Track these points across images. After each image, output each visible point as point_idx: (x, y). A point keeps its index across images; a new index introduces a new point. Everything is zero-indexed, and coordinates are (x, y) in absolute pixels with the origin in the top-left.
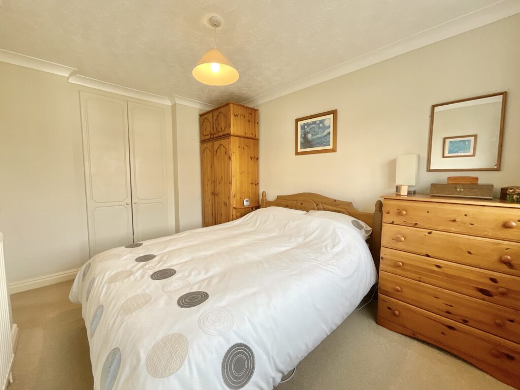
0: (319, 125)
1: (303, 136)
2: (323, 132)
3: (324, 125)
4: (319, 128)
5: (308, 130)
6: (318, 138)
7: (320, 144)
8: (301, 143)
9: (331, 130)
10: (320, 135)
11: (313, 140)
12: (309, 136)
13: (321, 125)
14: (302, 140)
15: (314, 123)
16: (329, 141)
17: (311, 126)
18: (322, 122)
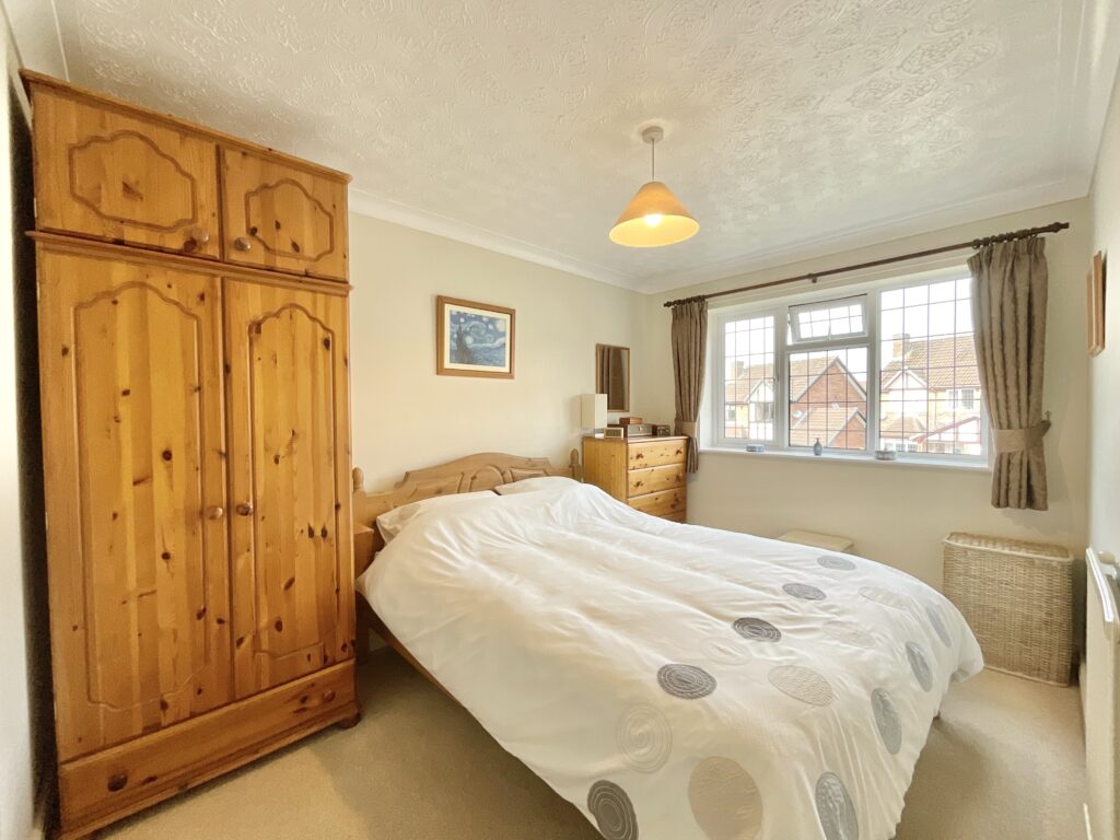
0: (487, 324)
1: (456, 336)
2: (495, 341)
3: (495, 327)
4: (488, 331)
5: (465, 327)
6: (485, 348)
7: (489, 361)
8: (452, 352)
9: (507, 340)
10: (488, 345)
11: (476, 350)
12: (469, 340)
13: (491, 327)
14: (454, 344)
15: (479, 318)
16: (504, 359)
17: (473, 323)
18: (492, 321)
